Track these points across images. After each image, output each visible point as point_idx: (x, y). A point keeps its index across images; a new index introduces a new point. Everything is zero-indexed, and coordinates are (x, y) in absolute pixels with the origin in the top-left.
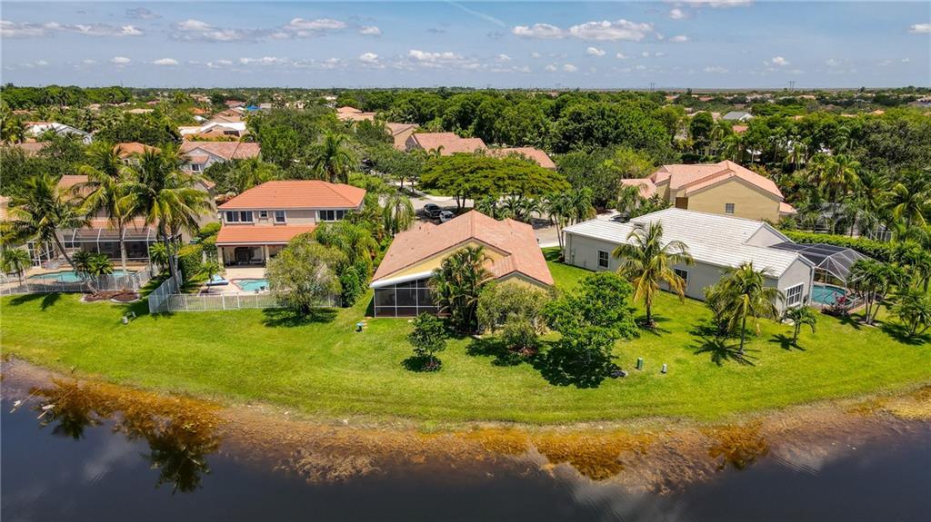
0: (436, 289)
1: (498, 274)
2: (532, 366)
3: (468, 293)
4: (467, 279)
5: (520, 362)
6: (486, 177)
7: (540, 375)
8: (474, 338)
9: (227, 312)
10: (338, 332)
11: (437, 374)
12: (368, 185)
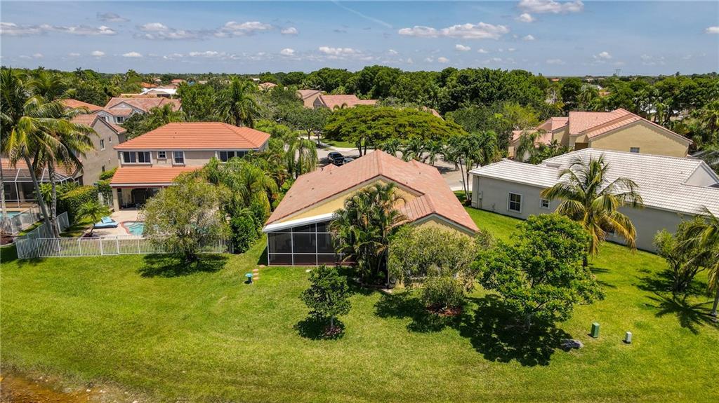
0: (339, 234)
1: (412, 216)
2: (458, 332)
3: (377, 240)
4: (375, 223)
5: (443, 326)
6: (388, 124)
7: (470, 346)
8: (383, 293)
9: (104, 258)
10: (224, 284)
11: (339, 343)
12: (274, 132)
